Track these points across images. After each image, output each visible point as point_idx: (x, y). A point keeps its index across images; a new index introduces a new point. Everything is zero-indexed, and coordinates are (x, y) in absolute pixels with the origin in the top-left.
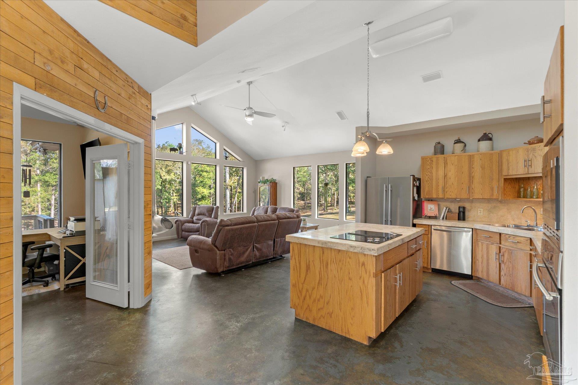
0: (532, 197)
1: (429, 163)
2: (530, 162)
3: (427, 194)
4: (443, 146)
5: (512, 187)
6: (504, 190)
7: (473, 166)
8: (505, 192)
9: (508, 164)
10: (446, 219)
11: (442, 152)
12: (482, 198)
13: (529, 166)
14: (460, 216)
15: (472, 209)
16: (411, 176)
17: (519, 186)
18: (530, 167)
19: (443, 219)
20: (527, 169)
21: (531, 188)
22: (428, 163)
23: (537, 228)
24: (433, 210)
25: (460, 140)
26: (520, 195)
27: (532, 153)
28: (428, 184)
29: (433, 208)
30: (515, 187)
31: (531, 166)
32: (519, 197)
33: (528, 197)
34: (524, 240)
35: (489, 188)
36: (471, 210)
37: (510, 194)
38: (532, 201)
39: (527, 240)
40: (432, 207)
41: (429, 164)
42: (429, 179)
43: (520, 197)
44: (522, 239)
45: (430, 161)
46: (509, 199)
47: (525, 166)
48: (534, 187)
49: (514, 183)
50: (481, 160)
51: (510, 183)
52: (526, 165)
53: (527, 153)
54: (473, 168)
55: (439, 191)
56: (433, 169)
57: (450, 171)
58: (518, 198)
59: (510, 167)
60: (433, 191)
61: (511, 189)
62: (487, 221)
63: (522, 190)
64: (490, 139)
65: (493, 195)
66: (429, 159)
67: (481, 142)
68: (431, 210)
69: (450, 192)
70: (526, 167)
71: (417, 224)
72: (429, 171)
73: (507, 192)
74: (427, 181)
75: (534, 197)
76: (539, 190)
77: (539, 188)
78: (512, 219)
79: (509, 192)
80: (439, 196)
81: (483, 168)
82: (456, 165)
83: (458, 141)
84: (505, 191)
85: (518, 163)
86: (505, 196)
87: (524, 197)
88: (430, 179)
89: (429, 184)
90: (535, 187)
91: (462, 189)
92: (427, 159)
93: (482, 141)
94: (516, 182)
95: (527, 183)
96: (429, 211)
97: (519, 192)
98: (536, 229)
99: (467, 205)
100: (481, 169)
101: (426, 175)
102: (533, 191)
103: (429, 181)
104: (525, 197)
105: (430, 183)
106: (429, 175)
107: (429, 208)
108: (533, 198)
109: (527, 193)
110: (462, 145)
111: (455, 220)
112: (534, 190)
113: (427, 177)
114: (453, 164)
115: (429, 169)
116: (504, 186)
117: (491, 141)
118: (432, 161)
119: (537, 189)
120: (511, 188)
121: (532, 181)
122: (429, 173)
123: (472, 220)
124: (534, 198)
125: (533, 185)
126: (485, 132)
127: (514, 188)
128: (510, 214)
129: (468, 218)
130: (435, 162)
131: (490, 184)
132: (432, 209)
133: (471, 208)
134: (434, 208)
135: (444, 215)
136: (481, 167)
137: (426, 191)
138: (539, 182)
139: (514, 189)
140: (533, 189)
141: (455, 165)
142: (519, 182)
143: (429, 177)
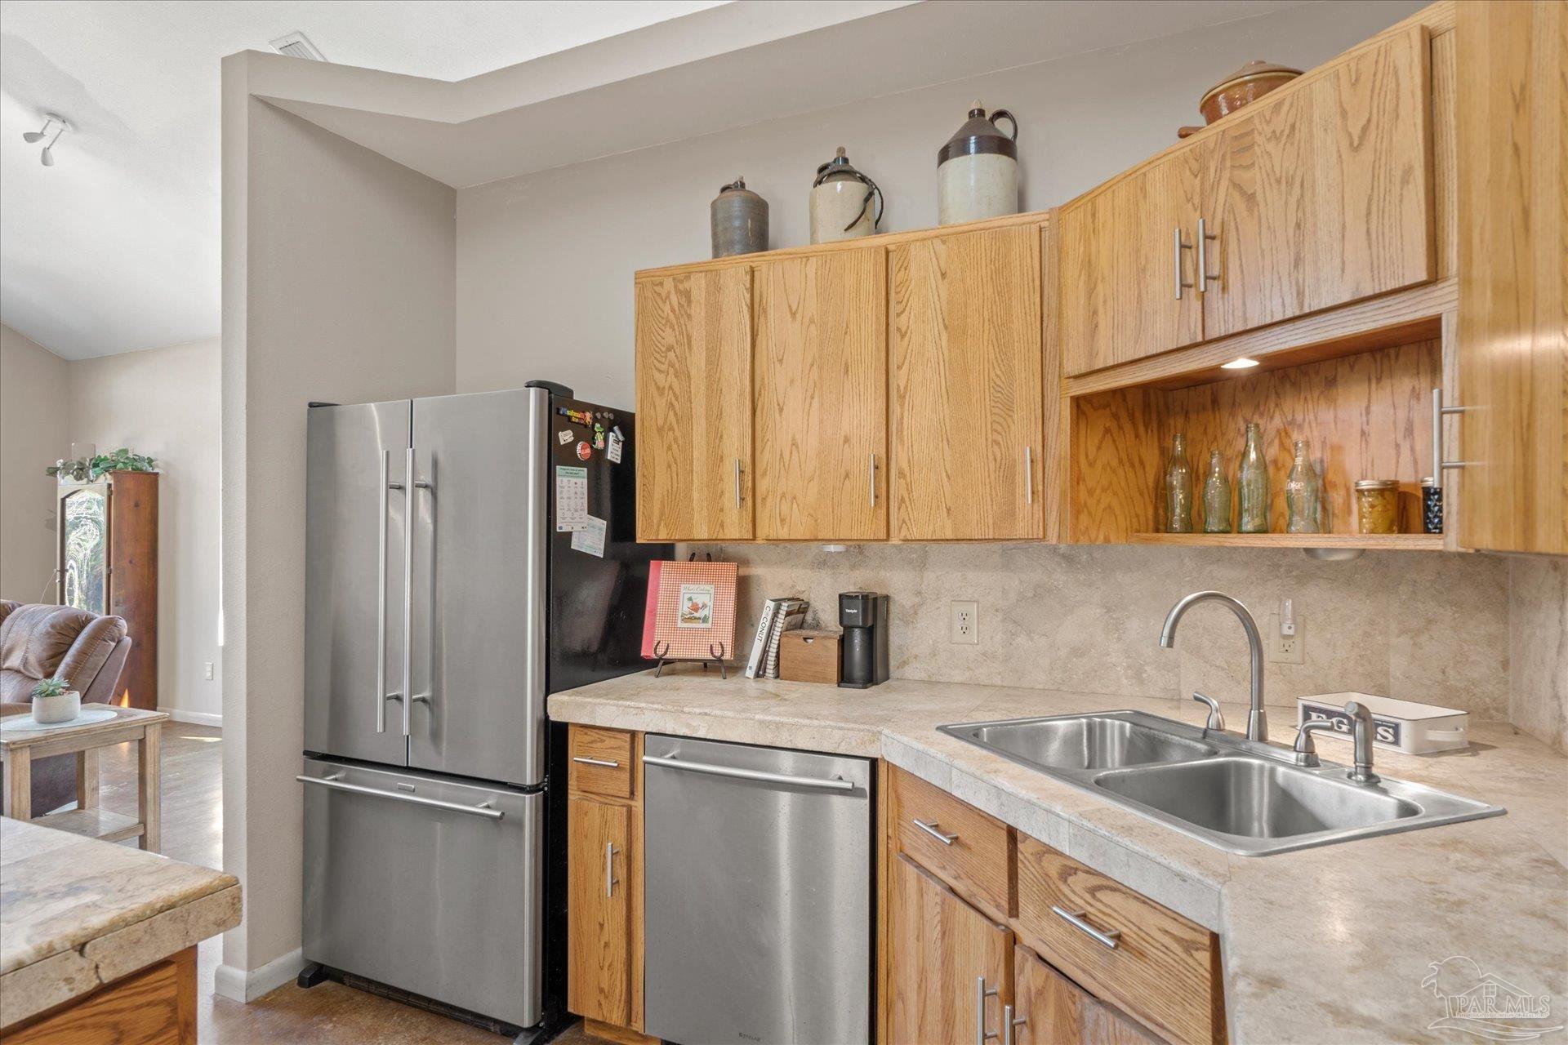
0: (1231, 526)
1: (673, 310)
2: (1216, 246)
3: (662, 514)
4: (759, 210)
5: (1121, 462)
6: (1077, 479)
7: (902, 322)
8: (1083, 495)
9: (1091, 292)
10: (777, 676)
11: (760, 240)
12: (949, 535)
13: (1207, 278)
14: (851, 656)
15: (920, 605)
16: (528, 386)
17: (1163, 451)
18: (1215, 286)
19: (760, 673)
20: (1196, 305)
21: (1229, 460)
22: (667, 308)
23: (1267, 765)
24: (705, 620)
25: (846, 160)
26: (1166, 509)
27: (1226, 174)
28: (670, 448)
29: (704, 606)
30: (1142, 462)
31: (1222, 279)
32: (1162, 525)
33: (1213, 523)
34: (1167, 940)
35: (992, 466)
36: (916, 613)
37: (1109, 507)
38: (1236, 548)
39: (1189, 946)
40: (700, 600)
41: (672, 317)
42: (671, 413)
43: (1169, 529)
44: (1152, 921)
45: (674, 299)
46: (1107, 540)
47: (1182, 285)
48: (1245, 454)
49: (1137, 436)
50: (943, 275)
51: (1107, 431)
52: (1190, 280)
53: (1198, 181)
54: (903, 336)
55: (727, 495)
56: (690, 348)
57: (781, 361)
58: (1157, 531)
59: (1101, 310)
60: (695, 495)
61: (1114, 471)
62: (997, 681)
63: (1177, 477)
64: (1005, 147)
65: (1010, 513)
66: (669, 284)
67: (955, 159)
68: (692, 619)
69: (783, 496)
70: (1193, 291)
71: (572, 723)
72: (671, 365)
73: (1091, 492)
74: (660, 430)
75: (1248, 523)
76: (1271, 470)
77: (1275, 462)
78: (1129, 667)
79: (1104, 490)
80: (722, 525)
81: (955, 329)
82: (812, 321)
83: (836, 170)
84: (1082, 487)
85: (1144, 270)
86: (1084, 519)
87: (1190, 527)
88: (676, 414)
89: (675, 446)
90: (1253, 456)
91: (847, 476)
92: (661, 284)
93: (958, 155)
94: (1146, 427)
95: (1205, 432)
96: (680, 624)
97: (1162, 494)
98: (1262, 768)
99: (896, 583)
100: (944, 337)
101: (658, 388)
102: (1239, 482)
103: (671, 429)
104: (1194, 525)
105: (676, 440)
106: (671, 387)
107: (685, 607)
108: (1240, 532)
109: (1204, 495)
110: (857, 189)
111: (819, 679)
112: (1248, 475)
113: (661, 403)
114: (794, 315)
115: (670, 348)
116: (1074, 456)
117: (1004, 158)
118: (687, 295)
119: (1262, 464)
120: (1115, 463)
121: (1233, 415)
122: (671, 378)
123: (923, 675)
124: (1244, 528)
125: (1240, 445)
126: (974, 106)
127: (1132, 465)
128: (1119, 639)
129: (905, 663)
130: (703, 301)
131: (994, 441)
132: (700, 614)
133: (917, 600)
134: (710, 604)
135: (765, 652)
136: (946, 328)
137: (657, 497)
138: (1272, 418)
139: (1131, 475)
140: (1241, 467)
141: (806, 320)
142: (1161, 425)
143: (672, 405)
